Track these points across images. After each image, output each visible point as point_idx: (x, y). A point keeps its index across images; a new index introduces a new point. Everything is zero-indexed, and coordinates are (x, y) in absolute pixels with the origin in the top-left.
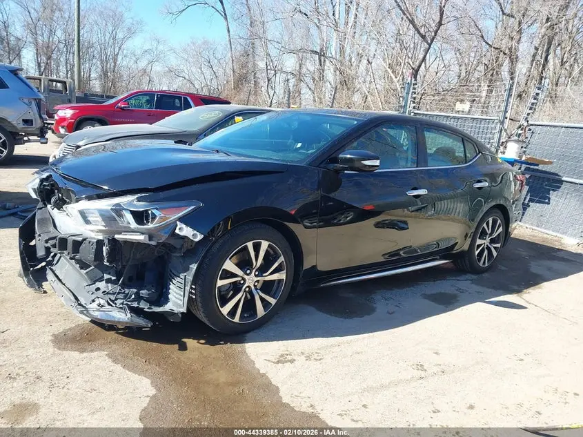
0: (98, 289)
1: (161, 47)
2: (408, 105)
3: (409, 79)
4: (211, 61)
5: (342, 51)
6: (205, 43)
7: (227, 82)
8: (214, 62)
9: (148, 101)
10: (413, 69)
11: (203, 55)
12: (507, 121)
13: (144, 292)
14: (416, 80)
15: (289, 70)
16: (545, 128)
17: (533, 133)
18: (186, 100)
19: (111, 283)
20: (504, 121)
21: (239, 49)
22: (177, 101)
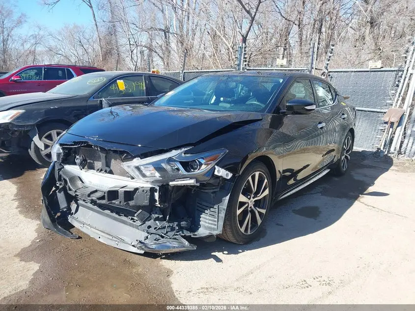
0: (149, 227)
1: (42, 33)
2: (242, 63)
3: (241, 44)
4: (82, 41)
5: (181, 27)
6: (76, 27)
7: (96, 56)
8: (84, 41)
9: (36, 74)
10: (243, 36)
11: (74, 36)
12: (313, 70)
13: (183, 223)
14: (245, 45)
15: (144, 44)
16: (340, 74)
17: (332, 77)
18: (69, 71)
19: (158, 220)
20: (311, 70)
21: (103, 30)
22: (60, 72)
